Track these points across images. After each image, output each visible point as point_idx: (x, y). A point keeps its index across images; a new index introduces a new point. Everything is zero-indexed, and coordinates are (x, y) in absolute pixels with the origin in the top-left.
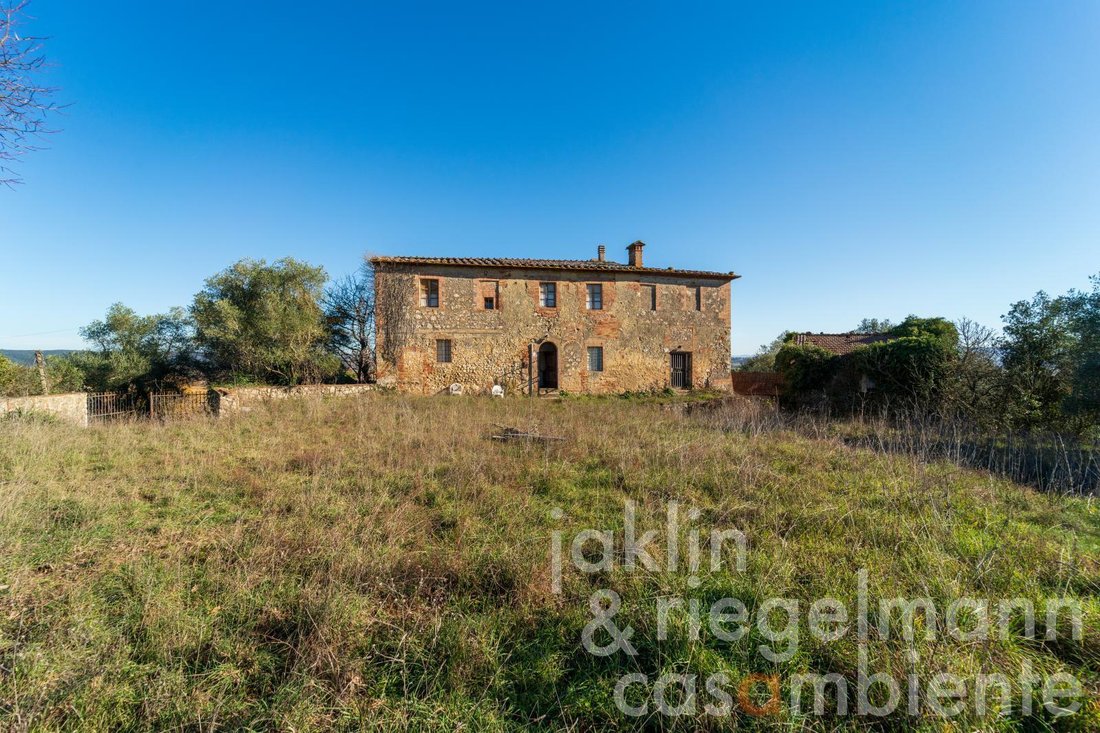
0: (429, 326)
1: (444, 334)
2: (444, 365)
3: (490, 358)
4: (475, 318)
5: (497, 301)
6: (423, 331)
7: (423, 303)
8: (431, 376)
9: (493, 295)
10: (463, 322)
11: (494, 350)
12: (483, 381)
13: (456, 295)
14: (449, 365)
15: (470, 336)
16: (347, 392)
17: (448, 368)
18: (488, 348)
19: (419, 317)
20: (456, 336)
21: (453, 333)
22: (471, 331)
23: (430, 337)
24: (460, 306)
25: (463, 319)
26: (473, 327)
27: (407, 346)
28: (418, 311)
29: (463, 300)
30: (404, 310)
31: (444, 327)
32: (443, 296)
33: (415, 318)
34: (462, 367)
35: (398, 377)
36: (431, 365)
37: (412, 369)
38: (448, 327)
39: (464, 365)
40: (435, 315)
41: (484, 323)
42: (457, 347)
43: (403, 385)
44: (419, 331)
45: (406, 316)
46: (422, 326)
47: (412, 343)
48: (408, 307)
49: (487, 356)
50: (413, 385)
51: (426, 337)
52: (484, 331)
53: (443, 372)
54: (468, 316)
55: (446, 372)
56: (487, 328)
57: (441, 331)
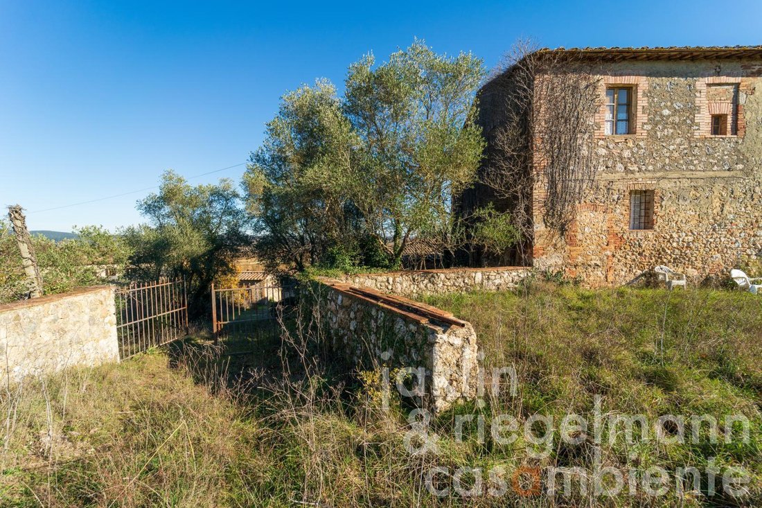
0: (620, 167)
1: (643, 181)
2: (641, 234)
3: (719, 223)
4: (696, 151)
5: (735, 121)
6: (611, 177)
7: (607, 129)
8: (619, 254)
9: (726, 108)
10: (676, 160)
11: (727, 208)
12: (704, 262)
13: (666, 112)
14: (650, 233)
15: (686, 183)
16: (497, 282)
17: (647, 239)
18: (717, 203)
19: (603, 152)
20: (665, 185)
21: (659, 179)
22: (688, 174)
23: (619, 186)
24: (671, 131)
25: (676, 155)
26: (691, 167)
27: (582, 202)
28: (601, 142)
29: (677, 120)
30: (579, 142)
31: (644, 169)
32: (643, 113)
33: (596, 153)
34: (671, 237)
35: (566, 255)
36: (620, 235)
37: (588, 241)
38: (650, 168)
39: (675, 235)
40: (629, 148)
41: (711, 160)
42: (663, 203)
43: (574, 269)
44: (603, 177)
45: (583, 152)
46: (607, 167)
47: (591, 197)
48: (586, 136)
49: (713, 218)
50: (590, 269)
51: (614, 187)
52: (711, 174)
53: (640, 246)
54: (685, 149)
55: (644, 246)
56: (715, 168)
57: (637, 175)
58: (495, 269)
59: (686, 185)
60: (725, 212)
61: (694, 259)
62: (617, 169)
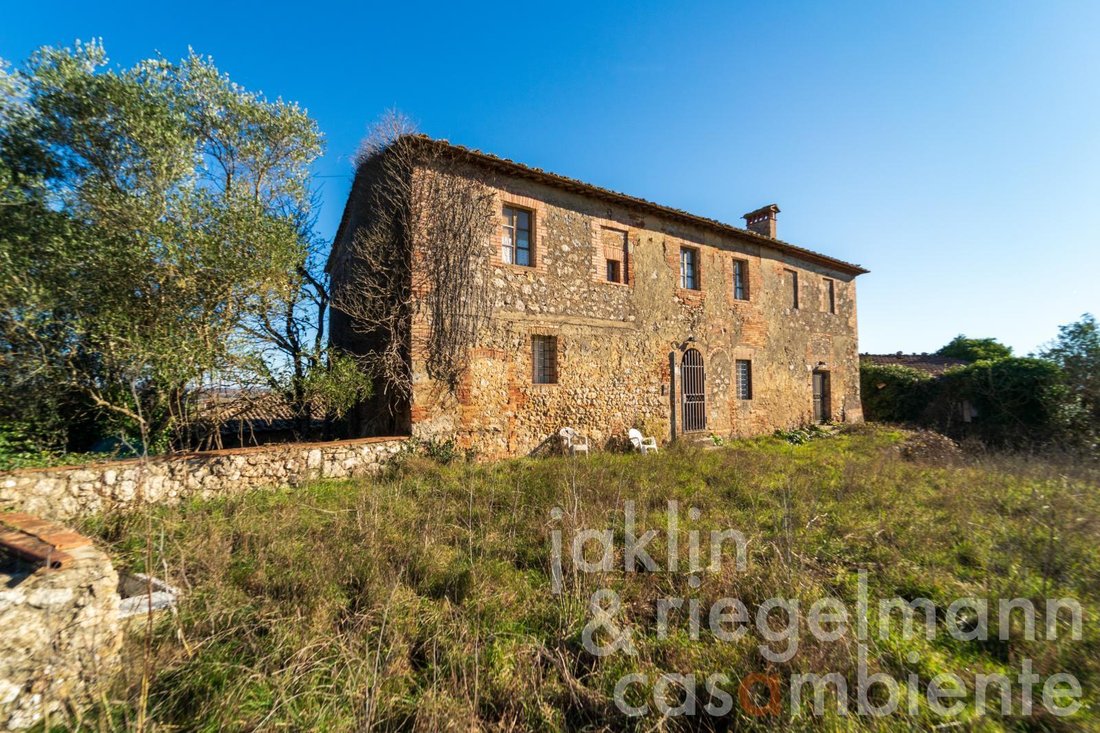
0: (520, 304)
1: (545, 325)
2: (545, 389)
3: (618, 378)
4: (595, 296)
5: (627, 269)
6: (510, 316)
7: (505, 256)
8: (522, 414)
9: (619, 256)
10: (576, 304)
11: (624, 361)
12: (607, 420)
13: (566, 248)
14: (554, 389)
15: (587, 331)
16: (350, 463)
17: (551, 394)
18: (615, 356)
19: (500, 283)
20: (568, 331)
21: (562, 323)
22: (589, 321)
23: (519, 327)
24: (571, 270)
25: (576, 298)
26: (591, 314)
27: (477, 345)
28: (498, 271)
29: (576, 259)
30: (472, 266)
31: (545, 309)
32: (543, 244)
33: (493, 284)
34: (576, 393)
35: (457, 417)
36: (522, 390)
37: (486, 398)
38: (552, 309)
39: (579, 391)
40: (529, 283)
41: (608, 308)
42: (566, 353)
43: (468, 437)
44: (501, 316)
45: (476, 280)
46: (506, 303)
47: (488, 340)
48: (480, 260)
49: (613, 372)
50: (488, 436)
51: (514, 329)
52: (609, 323)
53: (544, 404)
54: (584, 292)
55: (548, 404)
56: (612, 317)
57: (539, 316)
58: (346, 443)
59: (587, 333)
60: (622, 365)
61: (598, 418)
62: (517, 306)
